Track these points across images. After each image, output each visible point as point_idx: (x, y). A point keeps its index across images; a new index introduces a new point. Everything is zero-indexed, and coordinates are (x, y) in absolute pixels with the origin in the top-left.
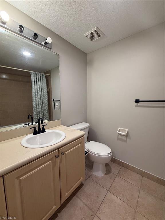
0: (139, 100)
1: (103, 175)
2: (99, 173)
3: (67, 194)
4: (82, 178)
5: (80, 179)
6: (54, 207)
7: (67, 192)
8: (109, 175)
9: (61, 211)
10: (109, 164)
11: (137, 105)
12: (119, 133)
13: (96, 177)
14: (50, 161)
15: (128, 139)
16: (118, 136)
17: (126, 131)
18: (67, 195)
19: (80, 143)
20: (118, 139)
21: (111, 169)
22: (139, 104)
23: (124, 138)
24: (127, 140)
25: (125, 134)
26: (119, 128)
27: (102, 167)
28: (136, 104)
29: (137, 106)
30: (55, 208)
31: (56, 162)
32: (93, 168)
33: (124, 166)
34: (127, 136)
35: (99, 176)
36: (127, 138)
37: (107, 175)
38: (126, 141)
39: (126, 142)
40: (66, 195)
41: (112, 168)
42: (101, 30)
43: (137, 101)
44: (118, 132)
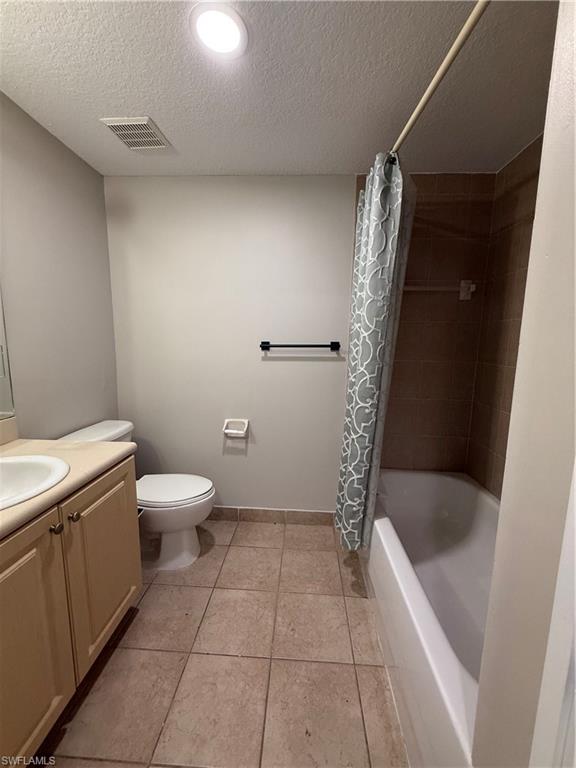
0: (268, 343)
1: (196, 558)
2: (181, 560)
3: (91, 649)
4: (133, 588)
5: (129, 591)
6: (56, 701)
7: (93, 643)
8: (210, 553)
9: (76, 713)
10: (206, 528)
11: (266, 354)
12: (226, 434)
13: (175, 574)
14: (34, 550)
15: (249, 445)
16: (225, 444)
17: (244, 424)
18: (93, 651)
19: (123, 478)
20: (227, 451)
21: (212, 538)
22: (269, 354)
23: (241, 445)
24: (247, 446)
25: (242, 433)
26: (227, 421)
27: (188, 539)
28: (263, 353)
29: (265, 359)
30: (57, 703)
31: (52, 547)
32: (162, 551)
33: (244, 520)
34: (246, 437)
35: (181, 566)
36: (247, 442)
37: (206, 555)
38: (244, 452)
39: (246, 454)
40: (90, 652)
41: (215, 534)
42: (162, 129)
43: (265, 346)
44: (227, 431)
